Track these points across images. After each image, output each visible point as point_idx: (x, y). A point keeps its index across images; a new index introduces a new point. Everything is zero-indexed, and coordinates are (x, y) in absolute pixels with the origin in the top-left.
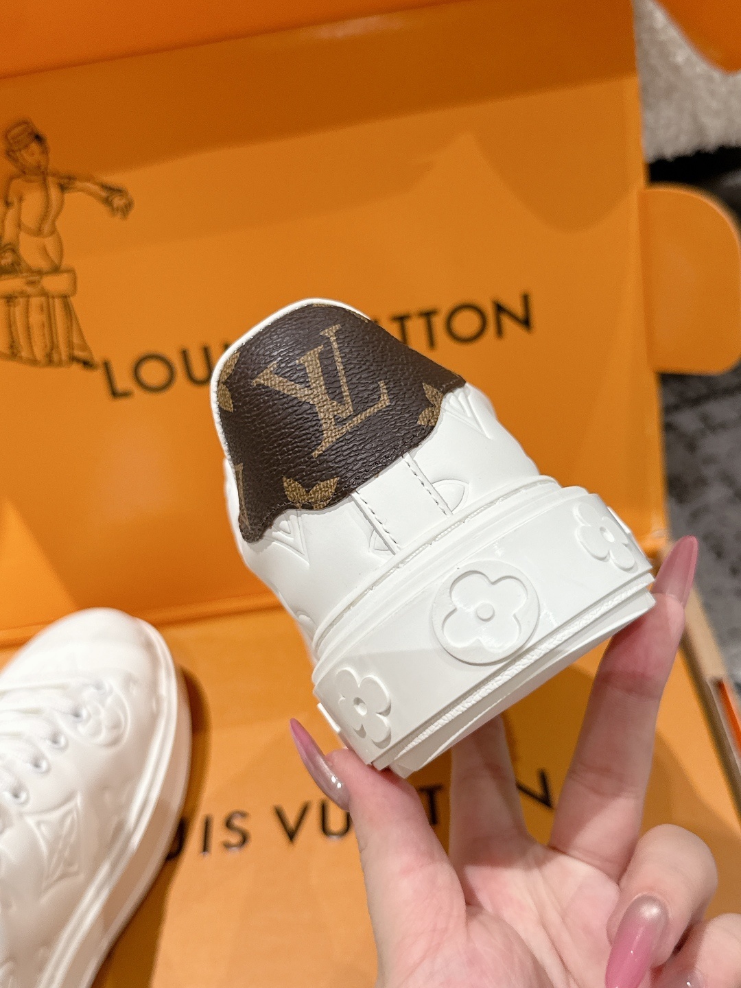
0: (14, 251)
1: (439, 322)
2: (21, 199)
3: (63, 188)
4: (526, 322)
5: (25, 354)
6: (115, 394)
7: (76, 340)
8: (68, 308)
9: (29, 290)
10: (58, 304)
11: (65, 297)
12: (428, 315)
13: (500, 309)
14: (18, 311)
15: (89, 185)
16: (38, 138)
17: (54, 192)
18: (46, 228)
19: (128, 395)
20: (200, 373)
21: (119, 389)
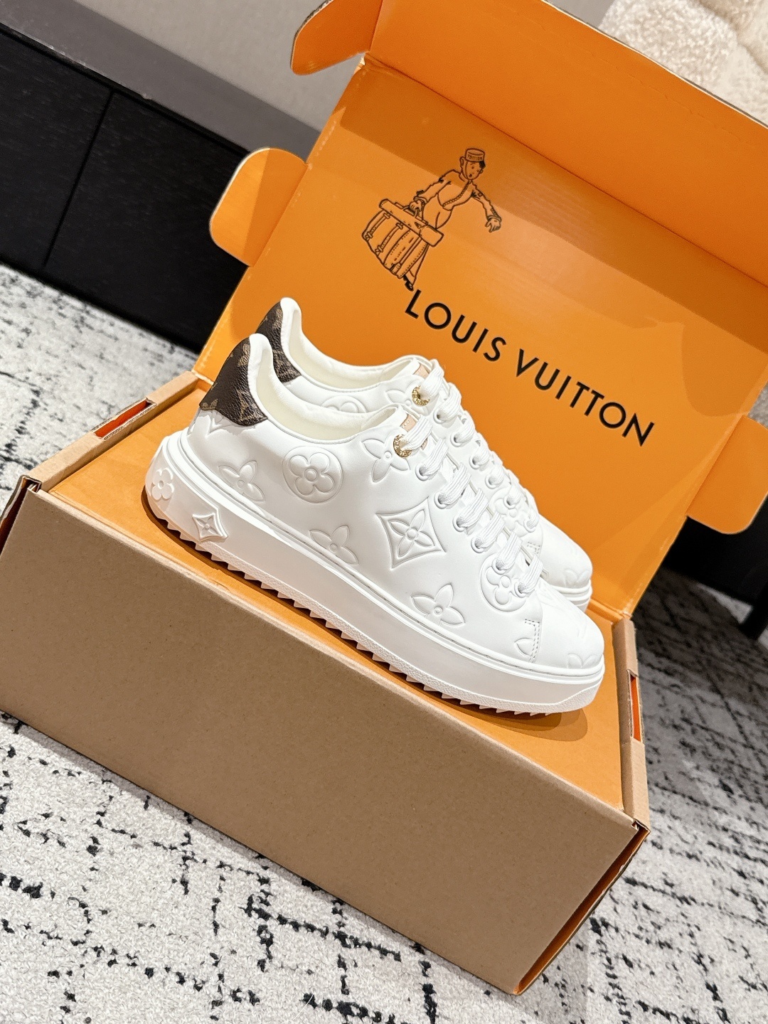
0: (423, 204)
1: (600, 403)
2: (449, 183)
3: (473, 195)
4: (642, 439)
5: (382, 256)
6: (409, 311)
7: (414, 270)
8: (425, 250)
9: (414, 227)
10: (423, 244)
11: (428, 244)
12: (598, 396)
13: (634, 420)
14: (400, 233)
15: (487, 203)
16: (482, 164)
17: (468, 193)
18: (449, 206)
19: (416, 316)
20: (461, 333)
21: (413, 310)
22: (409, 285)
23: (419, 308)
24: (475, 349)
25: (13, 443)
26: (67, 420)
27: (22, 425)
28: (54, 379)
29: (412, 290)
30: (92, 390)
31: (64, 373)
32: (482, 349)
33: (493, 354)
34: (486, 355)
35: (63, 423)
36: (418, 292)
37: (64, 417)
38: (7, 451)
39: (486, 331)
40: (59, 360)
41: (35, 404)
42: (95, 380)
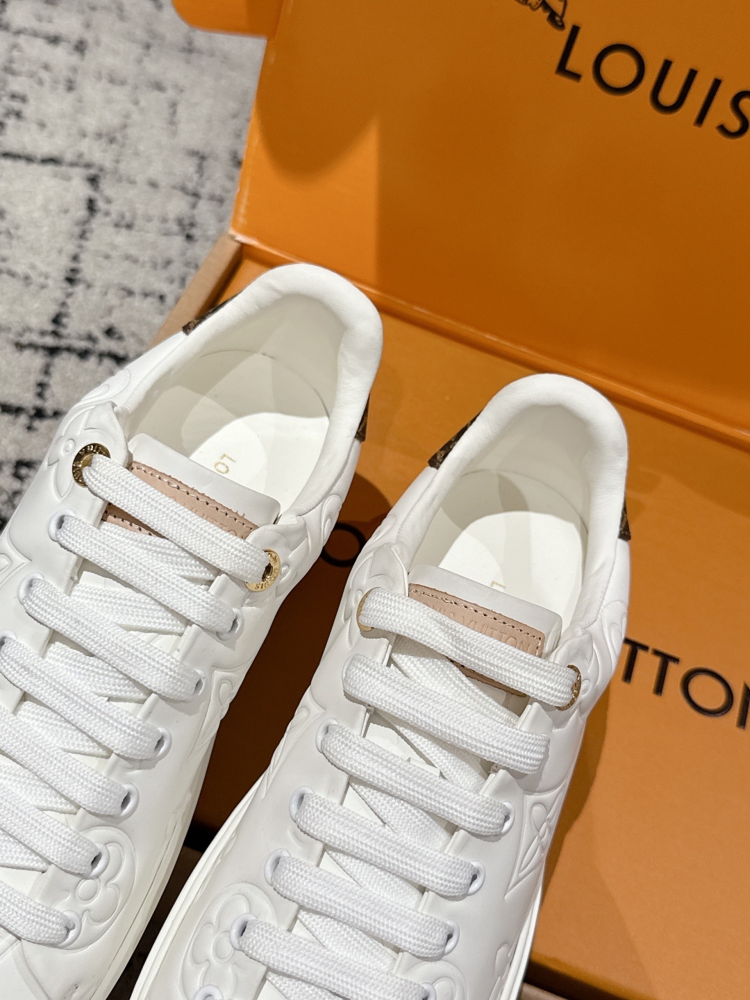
19: (576, 76)
20: (669, 95)
21: (571, 65)
22: (555, 20)
23: (581, 60)
24: (700, 120)
25: (63, 310)
26: (139, 222)
27: (74, 265)
28: (119, 137)
29: (562, 27)
30: (174, 134)
31: (136, 117)
32: (713, 118)
33: (735, 125)
34: (722, 129)
35: (133, 232)
36: (575, 30)
37: (134, 216)
38: (55, 334)
39: (717, 83)
40: (128, 88)
41: (91, 206)
42: (181, 109)
